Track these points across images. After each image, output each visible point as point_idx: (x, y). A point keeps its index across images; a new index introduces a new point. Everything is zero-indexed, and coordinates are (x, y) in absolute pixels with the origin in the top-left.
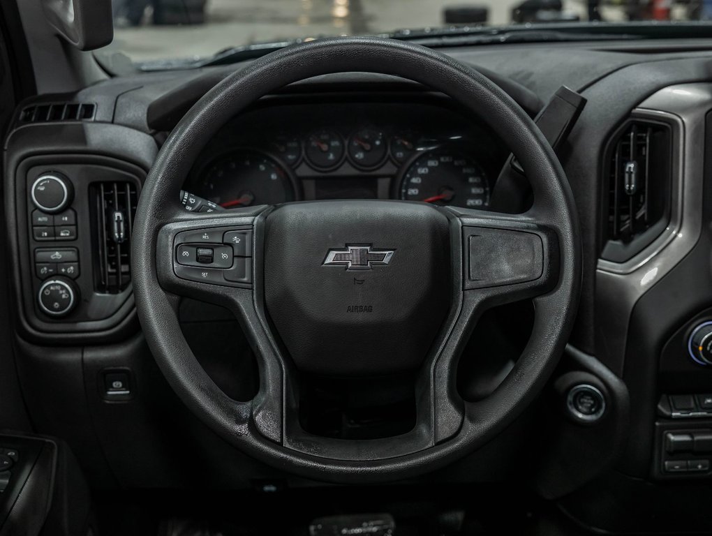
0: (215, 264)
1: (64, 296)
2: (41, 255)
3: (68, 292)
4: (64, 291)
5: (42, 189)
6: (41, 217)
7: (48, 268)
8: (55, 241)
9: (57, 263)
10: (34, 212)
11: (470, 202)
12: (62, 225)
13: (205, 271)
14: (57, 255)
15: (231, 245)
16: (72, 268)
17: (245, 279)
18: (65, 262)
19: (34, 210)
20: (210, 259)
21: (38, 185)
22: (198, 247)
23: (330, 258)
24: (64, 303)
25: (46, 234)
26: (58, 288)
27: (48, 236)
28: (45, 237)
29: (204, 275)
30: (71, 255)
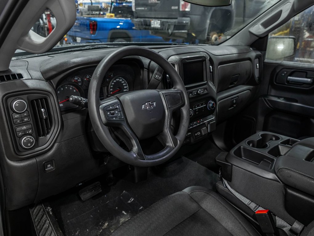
0: (115, 115)
1: (31, 141)
2: (18, 129)
3: (33, 139)
4: (31, 139)
5: (17, 105)
6: (16, 115)
7: (22, 133)
8: (23, 123)
9: (24, 130)
10: (13, 115)
11: (124, 90)
12: (25, 117)
13: (114, 117)
14: (24, 127)
15: (117, 108)
16: (31, 131)
17: (123, 118)
18: (28, 129)
19: (13, 113)
20: (113, 114)
21: (15, 104)
22: (110, 111)
23: (143, 107)
24: (32, 143)
25: (19, 121)
26: (29, 138)
27: (20, 122)
28: (19, 122)
29: (114, 118)
30: (29, 126)
